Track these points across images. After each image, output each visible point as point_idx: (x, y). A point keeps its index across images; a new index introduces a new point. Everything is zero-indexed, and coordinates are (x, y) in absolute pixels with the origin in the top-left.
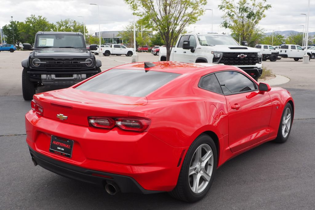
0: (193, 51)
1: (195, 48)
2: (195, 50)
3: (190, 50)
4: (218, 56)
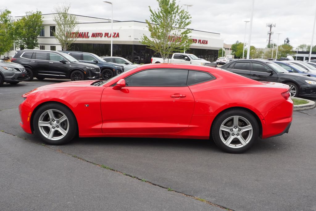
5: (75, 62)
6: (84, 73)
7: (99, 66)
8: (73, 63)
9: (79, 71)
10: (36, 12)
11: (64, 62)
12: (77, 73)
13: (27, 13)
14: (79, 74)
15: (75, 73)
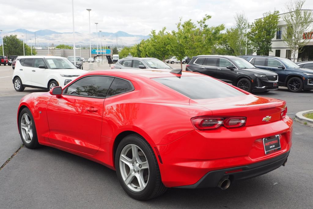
5: (245, 68)
6: (251, 81)
7: (278, 74)
8: (241, 70)
9: (246, 79)
10: (274, 12)
11: (232, 68)
12: (244, 81)
13: (264, 14)
14: (246, 82)
15: (242, 81)
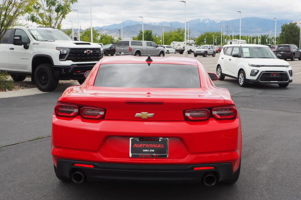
0: (26, 47)
1: (29, 44)
2: (29, 46)
3: (23, 46)
4: (65, 52)
